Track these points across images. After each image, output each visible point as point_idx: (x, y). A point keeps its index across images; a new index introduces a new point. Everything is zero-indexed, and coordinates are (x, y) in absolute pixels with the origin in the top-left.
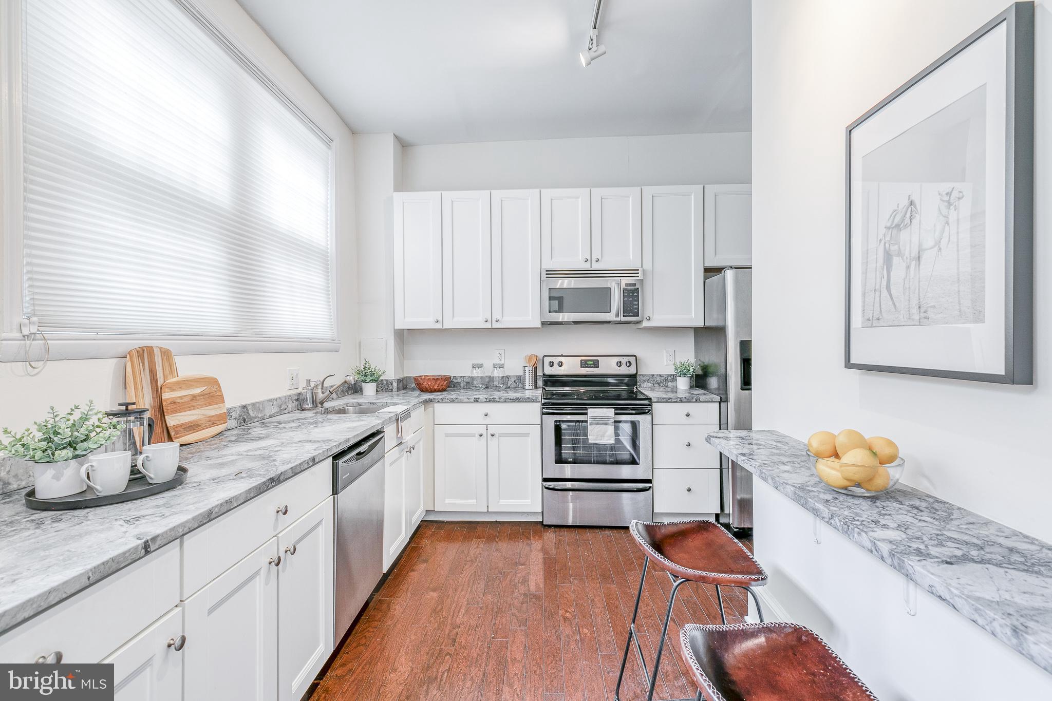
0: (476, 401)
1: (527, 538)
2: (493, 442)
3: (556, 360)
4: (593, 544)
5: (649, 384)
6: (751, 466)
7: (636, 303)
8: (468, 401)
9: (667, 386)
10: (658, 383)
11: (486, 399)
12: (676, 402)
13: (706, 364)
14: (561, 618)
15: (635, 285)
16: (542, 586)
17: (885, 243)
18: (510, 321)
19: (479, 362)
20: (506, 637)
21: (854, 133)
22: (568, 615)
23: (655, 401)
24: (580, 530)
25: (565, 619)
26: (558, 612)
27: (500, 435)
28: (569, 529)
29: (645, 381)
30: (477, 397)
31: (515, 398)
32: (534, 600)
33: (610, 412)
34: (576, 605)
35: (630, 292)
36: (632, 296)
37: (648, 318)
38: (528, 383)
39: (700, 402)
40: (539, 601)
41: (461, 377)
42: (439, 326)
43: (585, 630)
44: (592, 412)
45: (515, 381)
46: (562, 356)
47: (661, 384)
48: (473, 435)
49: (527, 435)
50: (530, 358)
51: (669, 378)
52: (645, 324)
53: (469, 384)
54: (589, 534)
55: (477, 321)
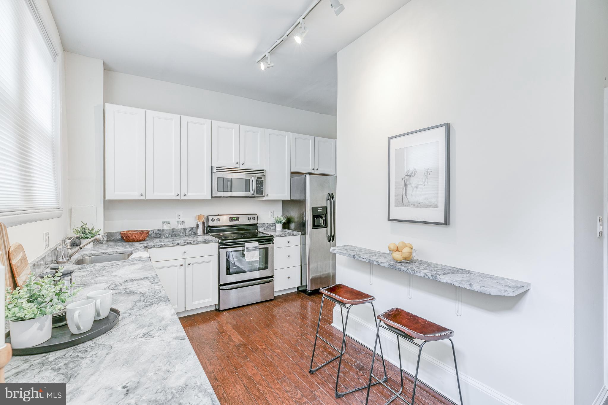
0: (178, 244)
1: (214, 319)
2: (189, 269)
3: (216, 218)
4: (251, 313)
5: (262, 228)
6: (363, 258)
7: (262, 187)
8: (173, 245)
9: (270, 229)
10: (267, 228)
11: (185, 243)
12: (284, 236)
13: (288, 217)
14: (262, 350)
15: (262, 178)
16: (241, 339)
17: (404, 180)
18: (192, 196)
19: (168, 220)
20: (242, 367)
21: (392, 140)
22: (264, 347)
23: (275, 236)
24: (240, 309)
25: (264, 349)
26: (259, 348)
27: (194, 264)
28: (234, 310)
29: (260, 227)
30: (179, 242)
31: (203, 241)
32: (243, 347)
33: (256, 244)
34: (264, 342)
35: (260, 182)
36: (260, 184)
37: (267, 195)
38: (200, 232)
39: (294, 235)
40: (246, 346)
41: (152, 230)
42: (143, 198)
43: (277, 350)
44: (247, 245)
45: (189, 231)
46: (218, 215)
47: (268, 228)
48: (176, 266)
49: (210, 262)
50: (199, 217)
51: (272, 225)
52: (266, 198)
53: (159, 235)
54: (246, 310)
55: (171, 195)
